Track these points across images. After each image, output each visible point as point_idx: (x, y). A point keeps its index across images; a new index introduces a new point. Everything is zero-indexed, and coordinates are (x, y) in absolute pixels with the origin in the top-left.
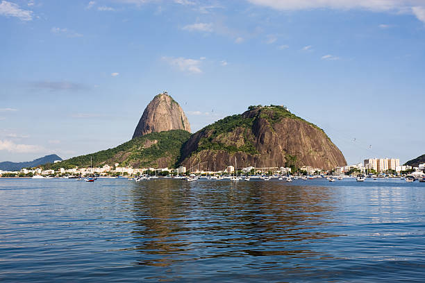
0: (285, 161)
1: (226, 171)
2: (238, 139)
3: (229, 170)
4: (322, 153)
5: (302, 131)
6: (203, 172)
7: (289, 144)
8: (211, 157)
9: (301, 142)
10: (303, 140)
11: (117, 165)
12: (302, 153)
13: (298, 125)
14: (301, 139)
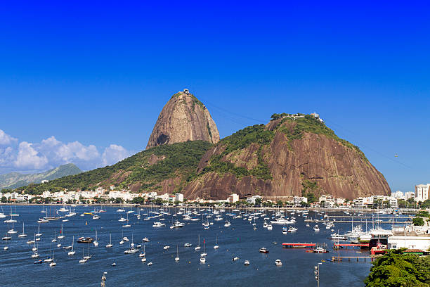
0: (302, 188)
1: (228, 201)
2: (250, 158)
3: (231, 199)
4: (351, 178)
5: (326, 150)
6: (202, 201)
8: (215, 181)
9: (325, 164)
10: (327, 161)
12: (325, 178)
14: (323, 160)
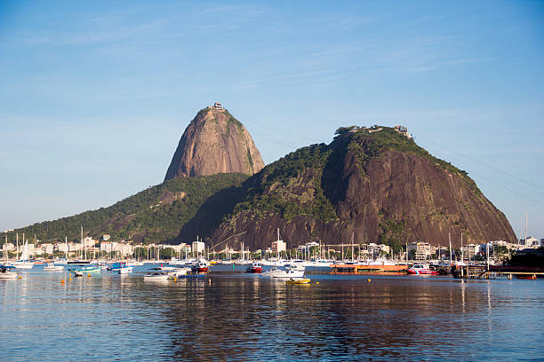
0: (380, 231)
1: (270, 250)
3: (275, 248)
4: (456, 218)
5: (418, 175)
7: (392, 199)
9: (415, 197)
10: (419, 192)
11: (106, 237)
12: (416, 217)
13: (412, 163)
14: (414, 190)
